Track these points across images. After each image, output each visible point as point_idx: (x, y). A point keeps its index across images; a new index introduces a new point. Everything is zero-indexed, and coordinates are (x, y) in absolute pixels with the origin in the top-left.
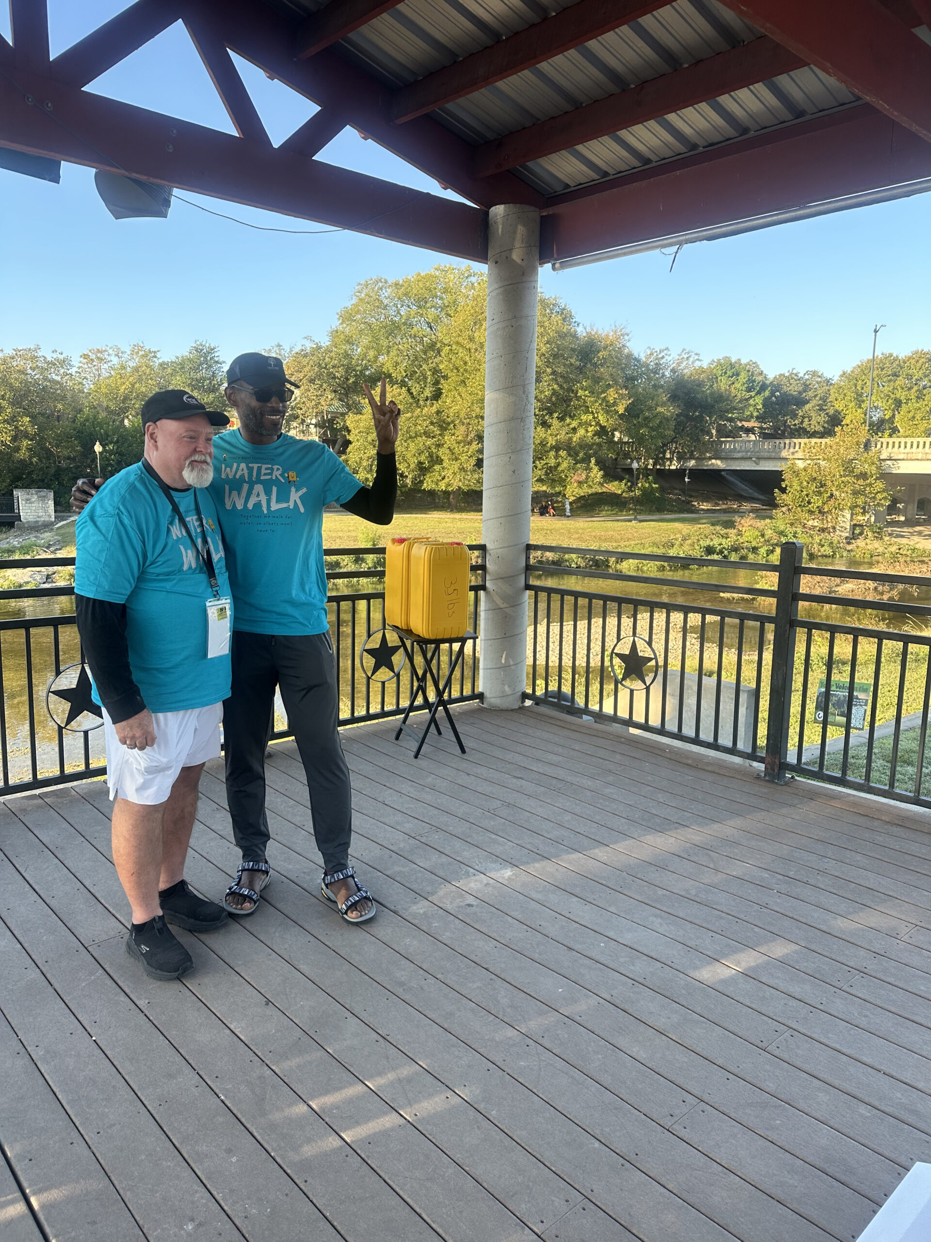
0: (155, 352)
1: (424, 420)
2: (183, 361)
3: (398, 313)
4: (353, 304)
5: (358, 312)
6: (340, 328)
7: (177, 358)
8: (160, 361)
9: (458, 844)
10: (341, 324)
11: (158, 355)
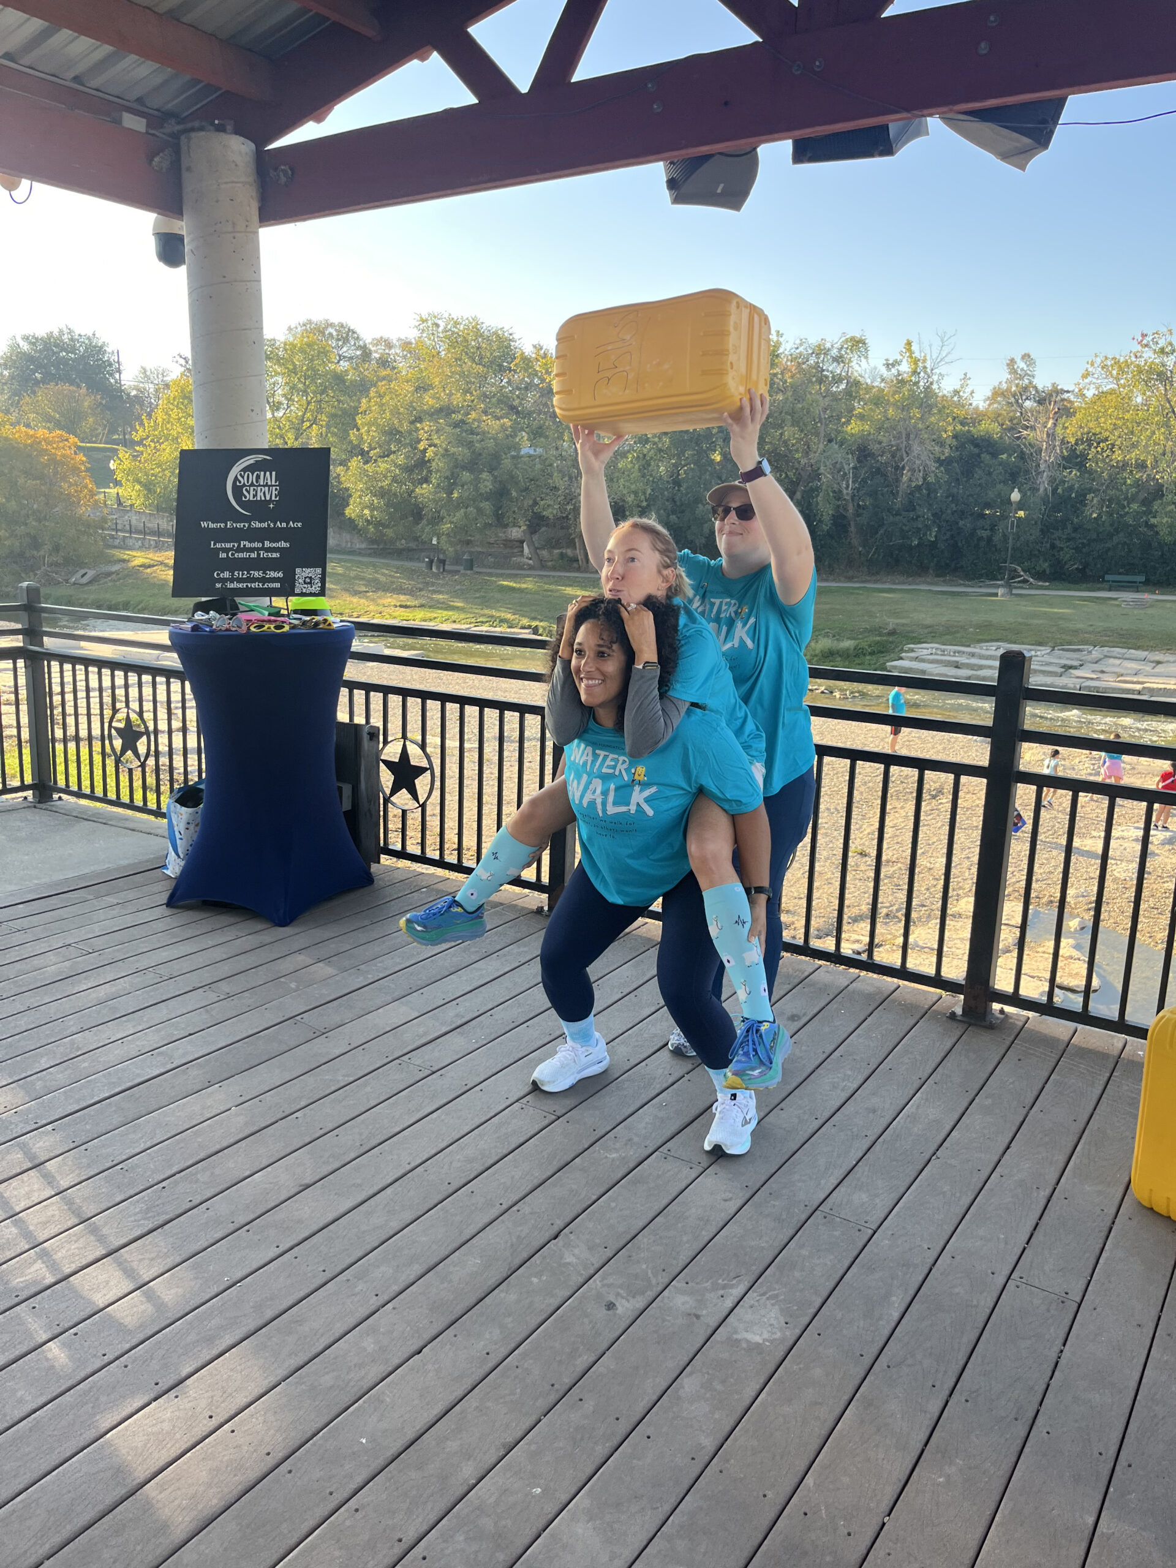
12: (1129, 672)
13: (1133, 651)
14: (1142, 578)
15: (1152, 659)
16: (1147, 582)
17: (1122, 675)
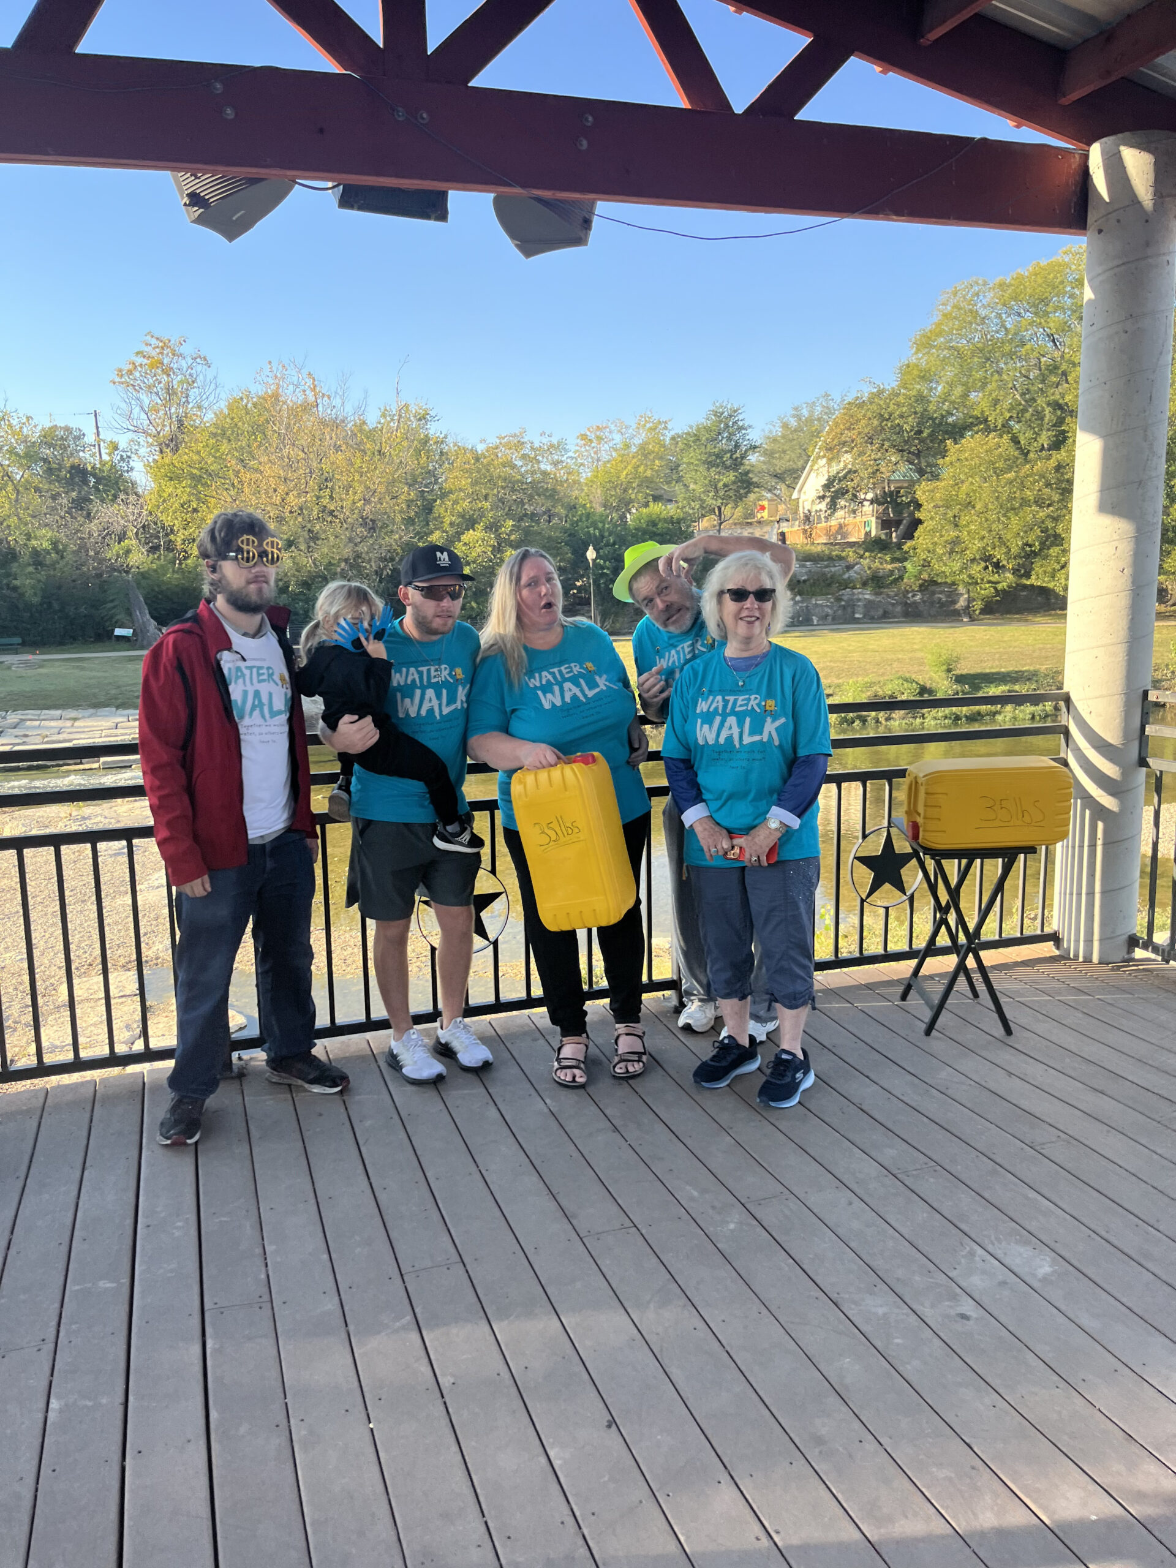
0: (666, 423)
1: (1036, 481)
2: (698, 430)
3: (1004, 326)
4: (935, 323)
5: (940, 334)
6: (914, 360)
7: (691, 427)
8: (672, 433)
9: (966, 1199)
10: (916, 353)
11: (669, 426)
12: (52, 731)
13: (47, 712)
14: (18, 640)
15: (68, 717)
16: (24, 644)
17: (47, 736)
